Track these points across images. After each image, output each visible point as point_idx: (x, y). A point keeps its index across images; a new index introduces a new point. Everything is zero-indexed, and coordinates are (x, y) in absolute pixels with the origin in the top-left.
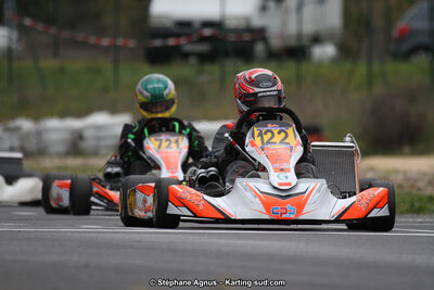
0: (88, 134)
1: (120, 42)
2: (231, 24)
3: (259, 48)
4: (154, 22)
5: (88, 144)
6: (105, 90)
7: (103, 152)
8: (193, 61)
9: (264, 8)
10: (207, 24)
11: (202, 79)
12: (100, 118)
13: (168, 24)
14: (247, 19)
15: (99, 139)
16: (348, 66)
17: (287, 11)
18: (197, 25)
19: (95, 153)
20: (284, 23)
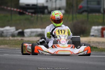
0: (4, 32)
1: (12, 9)
2: (39, 5)
3: (46, 11)
4: (20, 5)
5: (5, 34)
6: (9, 21)
7: (8, 36)
8: (30, 14)
9: (47, 1)
10: (33, 5)
11: (32, 18)
12: (8, 28)
13: (24, 5)
14: (43, 4)
15: (7, 33)
16: (67, 15)
17: (52, 2)
18: (31, 5)
19: (6, 36)
20: (52, 5)
